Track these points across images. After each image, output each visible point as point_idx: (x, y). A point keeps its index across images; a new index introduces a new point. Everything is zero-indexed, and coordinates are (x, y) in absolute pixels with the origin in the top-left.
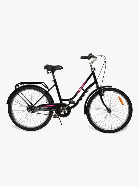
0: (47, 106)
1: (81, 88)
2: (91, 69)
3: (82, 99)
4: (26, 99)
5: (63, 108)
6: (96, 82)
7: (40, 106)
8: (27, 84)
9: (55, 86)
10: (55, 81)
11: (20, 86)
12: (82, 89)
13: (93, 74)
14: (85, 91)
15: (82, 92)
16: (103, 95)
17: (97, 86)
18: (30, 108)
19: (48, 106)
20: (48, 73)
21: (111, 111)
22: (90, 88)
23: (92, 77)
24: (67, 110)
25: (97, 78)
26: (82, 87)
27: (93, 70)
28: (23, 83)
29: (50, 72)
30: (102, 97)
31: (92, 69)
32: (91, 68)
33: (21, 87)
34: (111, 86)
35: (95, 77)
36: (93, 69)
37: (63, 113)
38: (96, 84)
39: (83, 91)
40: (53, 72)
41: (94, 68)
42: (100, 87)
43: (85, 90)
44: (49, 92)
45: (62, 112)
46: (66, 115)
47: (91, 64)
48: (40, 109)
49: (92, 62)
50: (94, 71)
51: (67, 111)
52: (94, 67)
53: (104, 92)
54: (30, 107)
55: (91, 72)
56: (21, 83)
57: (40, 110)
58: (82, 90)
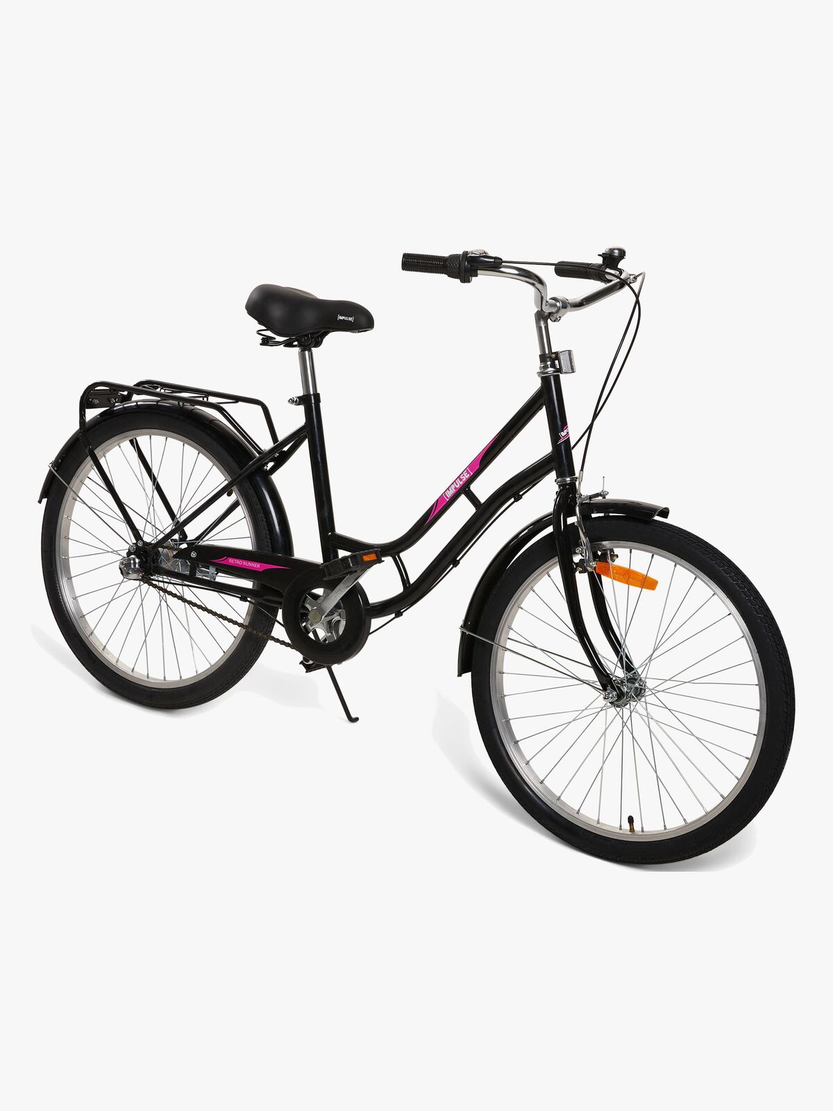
1: (461, 484)
2: (543, 358)
3: (456, 564)
7: (194, 554)
10: (310, 402)
12: (466, 490)
13: (547, 395)
14: (486, 513)
15: (462, 511)
20: (266, 341)
22: (518, 498)
26: (466, 476)
27: (550, 370)
31: (549, 358)
32: (538, 353)
35: (558, 422)
36: (554, 363)
38: (560, 477)
43: (483, 499)
47: (546, 320)
54: (140, 543)
58: (463, 497)
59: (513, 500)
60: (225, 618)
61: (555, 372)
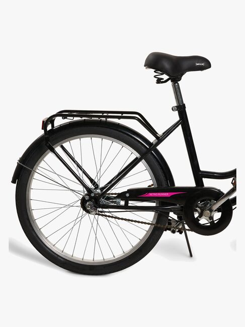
0: (151, 194)
4: (81, 172)
5: (205, 205)
7: (128, 195)
8: (83, 118)
9: (179, 129)
10: (181, 109)
11: (59, 122)
18: (91, 199)
19: (155, 194)
20: (159, 81)
24: (218, 210)
28: (71, 113)
29: (165, 77)
33: (63, 128)
37: (203, 221)
40: (175, 79)
44: (159, 148)
45: (201, 216)
46: (214, 229)
48: (127, 203)
51: (220, 214)
54: (93, 195)
56: (63, 114)
57: (126, 207)
60: (132, 221)
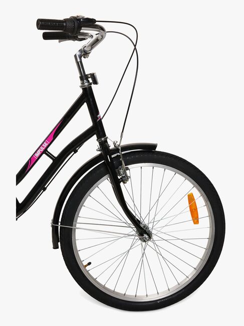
1: (42, 149)
2: (81, 78)
3: (45, 189)
6: (97, 129)
12: (45, 152)
13: (87, 97)
14: (58, 162)
15: (45, 163)
16: (125, 179)
17: (103, 145)
21: (150, 235)
22: (76, 151)
23: (84, 108)
25: (101, 114)
26: (46, 145)
27: (86, 84)
30: (122, 184)
31: (84, 77)
32: (78, 75)
34: (155, 146)
35: (94, 111)
36: (88, 80)
38: (99, 138)
39: (51, 161)
41: (93, 76)
42: (112, 147)
43: (56, 155)
47: (80, 58)
49: (84, 53)
50: (93, 86)
52: (91, 72)
53: (129, 166)
55: (80, 92)
58: (44, 155)
59: (73, 153)
61: (89, 85)
